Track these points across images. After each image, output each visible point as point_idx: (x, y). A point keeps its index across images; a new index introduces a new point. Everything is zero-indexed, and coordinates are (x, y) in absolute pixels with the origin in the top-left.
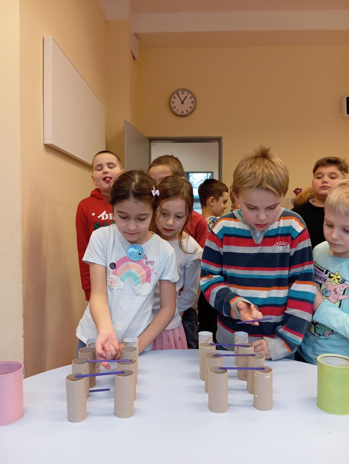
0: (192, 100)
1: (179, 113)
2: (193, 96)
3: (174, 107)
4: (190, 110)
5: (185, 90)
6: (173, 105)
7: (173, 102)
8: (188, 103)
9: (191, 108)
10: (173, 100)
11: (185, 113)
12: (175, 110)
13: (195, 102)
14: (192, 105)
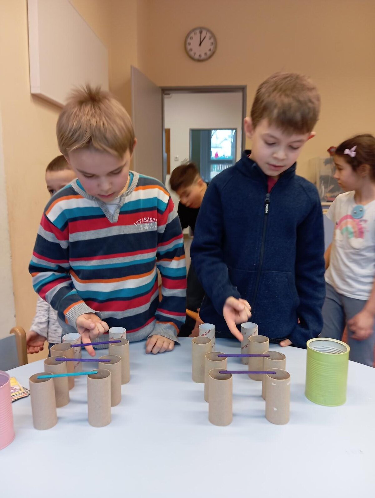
0: (212, 40)
1: (197, 57)
2: (213, 36)
3: (191, 50)
4: (209, 53)
5: (204, 28)
6: (189, 47)
7: (190, 44)
8: (207, 45)
9: (210, 50)
10: (189, 40)
11: (203, 57)
12: (192, 53)
13: (215, 44)
14: (212, 48)
